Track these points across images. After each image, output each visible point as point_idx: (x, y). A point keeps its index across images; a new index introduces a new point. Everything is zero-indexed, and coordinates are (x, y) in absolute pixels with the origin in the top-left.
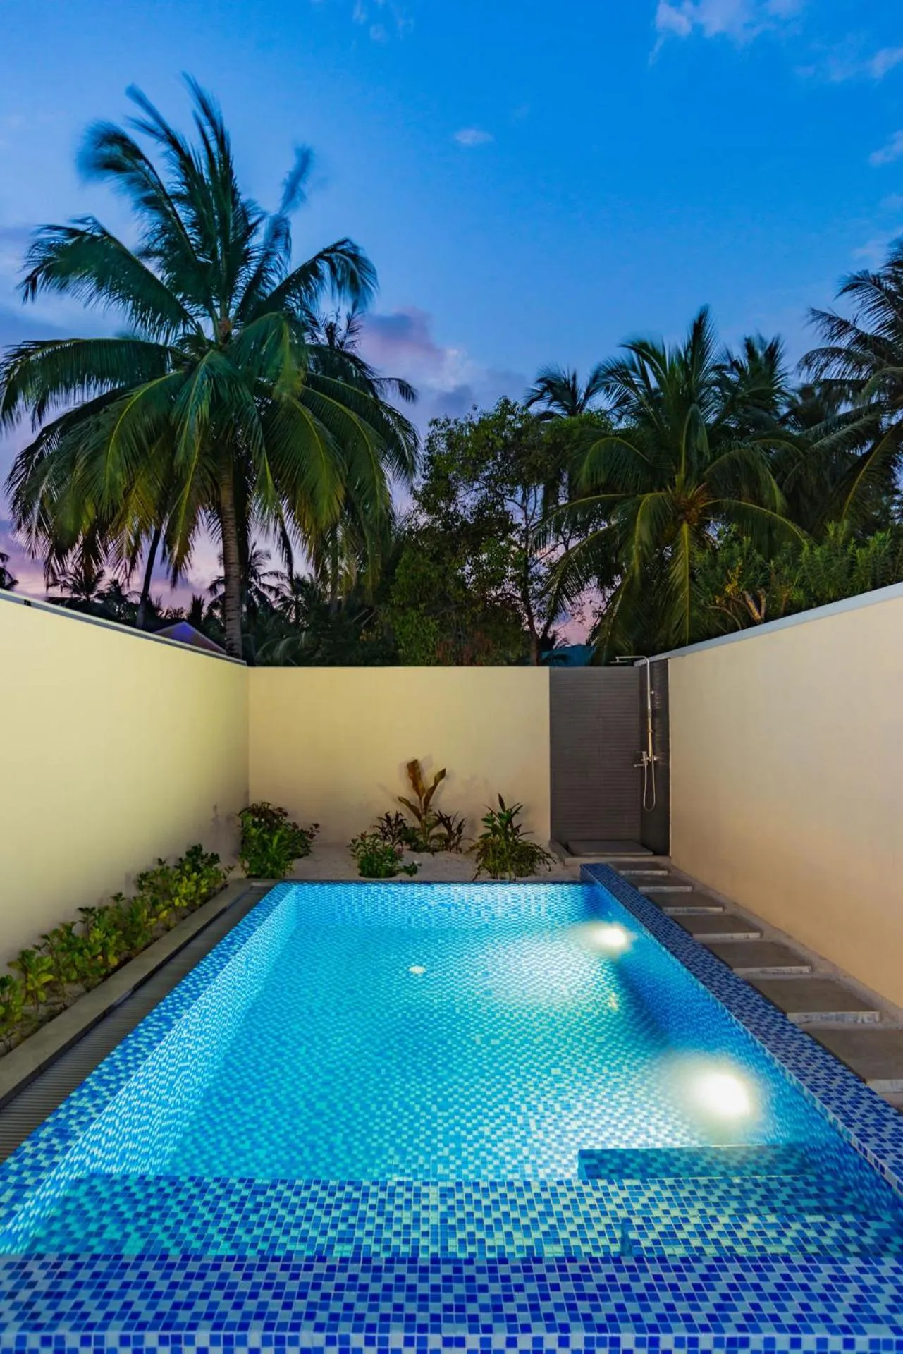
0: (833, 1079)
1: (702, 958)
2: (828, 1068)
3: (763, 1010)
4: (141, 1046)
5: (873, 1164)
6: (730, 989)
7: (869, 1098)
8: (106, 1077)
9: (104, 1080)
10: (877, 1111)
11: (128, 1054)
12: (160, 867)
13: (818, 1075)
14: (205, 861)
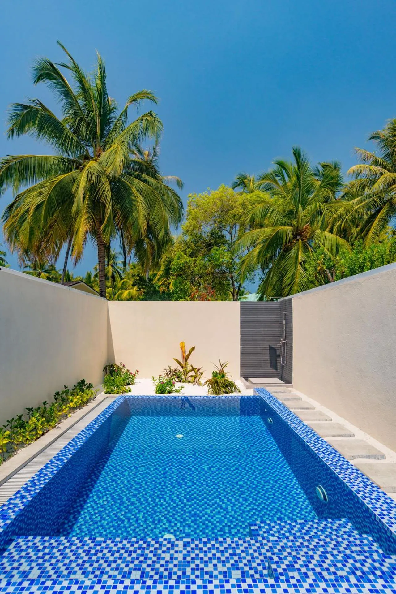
0: (366, 487)
1: (306, 430)
2: (364, 482)
3: (334, 454)
4: (48, 473)
5: (386, 529)
6: (319, 445)
7: (383, 497)
8: (29, 488)
9: (28, 490)
10: (387, 503)
11: (42, 477)
12: (65, 389)
13: (360, 485)
14: (86, 386)
